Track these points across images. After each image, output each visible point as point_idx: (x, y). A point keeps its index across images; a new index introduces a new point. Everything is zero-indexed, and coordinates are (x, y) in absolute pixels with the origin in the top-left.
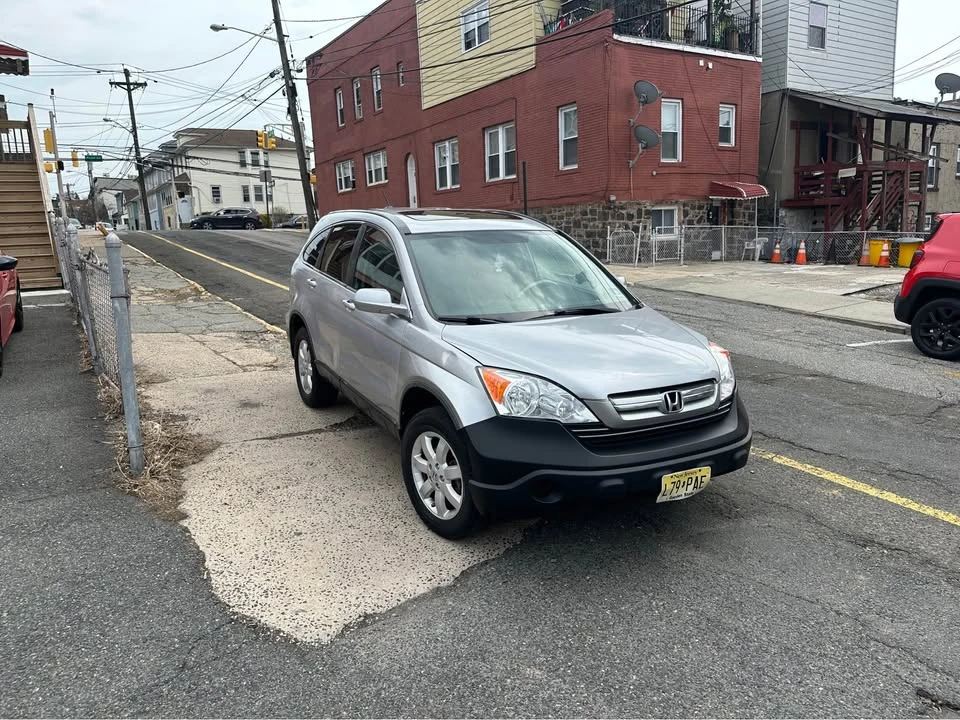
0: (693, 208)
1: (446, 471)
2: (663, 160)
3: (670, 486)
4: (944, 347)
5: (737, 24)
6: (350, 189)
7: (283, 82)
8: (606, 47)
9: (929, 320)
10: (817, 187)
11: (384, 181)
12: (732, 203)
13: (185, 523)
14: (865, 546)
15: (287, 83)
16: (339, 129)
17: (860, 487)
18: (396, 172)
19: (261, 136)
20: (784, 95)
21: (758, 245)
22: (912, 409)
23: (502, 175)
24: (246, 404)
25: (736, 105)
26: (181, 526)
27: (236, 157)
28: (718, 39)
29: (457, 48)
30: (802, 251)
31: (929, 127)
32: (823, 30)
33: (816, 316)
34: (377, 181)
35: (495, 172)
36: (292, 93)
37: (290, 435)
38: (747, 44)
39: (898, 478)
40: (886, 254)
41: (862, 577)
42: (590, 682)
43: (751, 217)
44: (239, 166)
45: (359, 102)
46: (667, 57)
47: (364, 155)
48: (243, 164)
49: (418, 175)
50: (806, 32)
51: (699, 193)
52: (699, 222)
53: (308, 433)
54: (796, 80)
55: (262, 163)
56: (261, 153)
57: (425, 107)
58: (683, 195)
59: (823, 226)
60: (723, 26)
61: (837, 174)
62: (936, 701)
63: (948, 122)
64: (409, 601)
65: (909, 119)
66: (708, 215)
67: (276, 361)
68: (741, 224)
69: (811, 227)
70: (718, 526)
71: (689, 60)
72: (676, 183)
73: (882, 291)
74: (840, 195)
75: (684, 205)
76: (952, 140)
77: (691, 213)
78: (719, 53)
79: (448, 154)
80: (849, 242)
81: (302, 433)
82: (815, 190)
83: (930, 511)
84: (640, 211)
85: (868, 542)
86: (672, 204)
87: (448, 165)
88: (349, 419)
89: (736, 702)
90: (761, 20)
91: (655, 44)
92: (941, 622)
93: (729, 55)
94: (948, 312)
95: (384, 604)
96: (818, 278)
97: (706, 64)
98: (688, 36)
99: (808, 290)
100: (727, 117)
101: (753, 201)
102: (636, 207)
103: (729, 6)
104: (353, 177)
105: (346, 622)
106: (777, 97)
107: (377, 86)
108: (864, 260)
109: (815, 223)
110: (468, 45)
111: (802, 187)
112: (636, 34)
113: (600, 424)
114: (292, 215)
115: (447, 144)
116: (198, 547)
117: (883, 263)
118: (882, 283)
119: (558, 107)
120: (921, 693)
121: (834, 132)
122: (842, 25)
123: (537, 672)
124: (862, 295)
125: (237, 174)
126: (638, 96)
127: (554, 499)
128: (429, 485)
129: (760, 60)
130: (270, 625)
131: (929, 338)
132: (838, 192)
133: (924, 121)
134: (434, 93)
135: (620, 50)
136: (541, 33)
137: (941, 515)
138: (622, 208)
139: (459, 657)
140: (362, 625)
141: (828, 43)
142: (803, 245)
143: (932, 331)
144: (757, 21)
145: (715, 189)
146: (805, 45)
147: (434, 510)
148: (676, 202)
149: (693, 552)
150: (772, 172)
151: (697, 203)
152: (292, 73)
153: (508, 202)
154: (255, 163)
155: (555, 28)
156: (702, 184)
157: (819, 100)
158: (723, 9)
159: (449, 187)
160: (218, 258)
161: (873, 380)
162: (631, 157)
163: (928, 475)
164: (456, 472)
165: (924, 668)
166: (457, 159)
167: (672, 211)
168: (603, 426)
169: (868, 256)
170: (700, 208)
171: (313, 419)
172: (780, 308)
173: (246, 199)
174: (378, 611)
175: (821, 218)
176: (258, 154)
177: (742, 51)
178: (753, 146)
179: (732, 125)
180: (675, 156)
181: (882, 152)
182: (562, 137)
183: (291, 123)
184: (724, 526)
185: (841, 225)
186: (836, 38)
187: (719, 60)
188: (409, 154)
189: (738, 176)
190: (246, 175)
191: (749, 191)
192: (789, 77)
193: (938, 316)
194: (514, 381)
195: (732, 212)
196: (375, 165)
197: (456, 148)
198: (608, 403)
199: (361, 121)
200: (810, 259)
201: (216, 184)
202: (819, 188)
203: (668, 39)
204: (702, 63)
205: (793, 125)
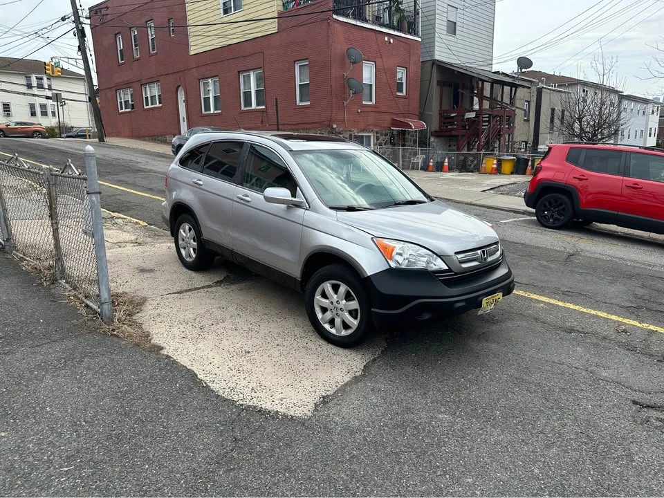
0: (382, 135)
1: (344, 305)
2: (364, 103)
3: (485, 305)
4: (554, 223)
5: (406, 14)
6: (130, 110)
7: (74, 25)
8: (329, 23)
9: (545, 206)
10: (452, 124)
11: (158, 105)
12: (404, 133)
13: (164, 352)
14: (571, 333)
15: (77, 27)
16: (119, 65)
17: (553, 301)
18: (168, 99)
19: (49, 65)
20: (433, 64)
21: (419, 159)
22: (556, 257)
23: (254, 106)
24: (143, 271)
25: (406, 68)
26: (163, 355)
27: (23, 81)
28: (395, 24)
29: (217, 12)
30: (446, 164)
31: (514, 89)
32: (455, 23)
33: (471, 204)
34: (152, 104)
35: (248, 103)
36: (81, 34)
37: (190, 290)
38: (412, 29)
39: (569, 296)
40: (495, 166)
41: (578, 349)
42: (478, 417)
43: (415, 142)
44: (26, 88)
45: (136, 46)
46: (365, 33)
47: (141, 85)
48: (30, 86)
49: (186, 101)
50: (445, 24)
51: (386, 125)
52: (385, 144)
53: (203, 287)
54: (441, 54)
55: (46, 86)
56: (45, 79)
57: (191, 53)
58: (376, 126)
59: (455, 148)
60: (398, 16)
61: (464, 116)
62: (642, 405)
63: (524, 87)
64: (343, 386)
65: (503, 83)
66: (391, 140)
67: (137, 239)
68: (409, 146)
69: (449, 149)
70: (491, 328)
71: (379, 36)
72: (372, 118)
73: (501, 189)
74: (466, 129)
75: (377, 133)
76: (522, 97)
77: (381, 138)
78: (396, 33)
79: (211, 88)
80: (471, 158)
81: (199, 288)
82: (451, 125)
83: (593, 312)
84: (351, 135)
85: (571, 330)
86: (369, 132)
87: (211, 96)
88: (225, 278)
89: (555, 418)
90: (420, 14)
91: (359, 23)
92: (627, 367)
93: (403, 35)
94: (556, 202)
95: (330, 389)
96: (463, 181)
97: (389, 39)
98: (377, 20)
99: (461, 188)
100: (401, 74)
101: (416, 131)
102: (349, 133)
103: (401, 3)
104: (132, 101)
105: (315, 402)
106: (429, 65)
107: (151, 33)
108: (483, 170)
109: (450, 146)
110: (226, 11)
111: (444, 123)
112: (347, 16)
113: (450, 270)
114: (72, 127)
115: (210, 80)
116: (185, 367)
117: (494, 172)
118: (501, 184)
119: (295, 61)
120: (635, 403)
121: (462, 89)
122: (465, 22)
123: (446, 416)
124: (491, 191)
125: (24, 94)
126: (350, 58)
127: (426, 316)
128: (329, 315)
129: (420, 40)
130: (270, 409)
131: (545, 217)
132: (464, 127)
133: (511, 85)
134: (198, 44)
135: (337, 25)
136: (281, 9)
137: (599, 313)
138: (340, 133)
139: (397, 414)
140: (324, 402)
141: (457, 32)
142: (446, 160)
143: (546, 213)
144: (418, 14)
145: (395, 123)
146: (445, 33)
147: (333, 331)
148: (372, 131)
149: (485, 344)
150: (427, 113)
151: (384, 132)
152: (81, 19)
153: (260, 125)
154: (40, 86)
155: (291, 5)
156: (388, 118)
157: (455, 69)
158: (398, 5)
159: (212, 112)
160: (36, 161)
161: (527, 242)
162: (345, 99)
163: (581, 292)
164: (354, 304)
165: (630, 390)
166: (218, 91)
167: (370, 136)
168: (452, 271)
169: (485, 167)
170: (386, 135)
171: (199, 279)
172: (449, 200)
173: (33, 114)
174: (329, 393)
175: (453, 143)
176: (42, 79)
177: (409, 33)
178: (416, 96)
179: (404, 81)
180: (371, 100)
181: (488, 102)
182: (298, 82)
183: (81, 57)
184: (494, 328)
185: (466, 149)
186: (462, 29)
187: (396, 37)
188: (179, 86)
189: (408, 114)
190: (34, 95)
191: (415, 125)
192: (436, 53)
193: (550, 204)
194: (398, 247)
195: (404, 139)
196: (151, 93)
197: (218, 84)
198: (454, 257)
199: (138, 60)
200: (451, 169)
201: (6, 101)
202: (453, 124)
203: (366, 21)
204: (386, 39)
205: (439, 83)
